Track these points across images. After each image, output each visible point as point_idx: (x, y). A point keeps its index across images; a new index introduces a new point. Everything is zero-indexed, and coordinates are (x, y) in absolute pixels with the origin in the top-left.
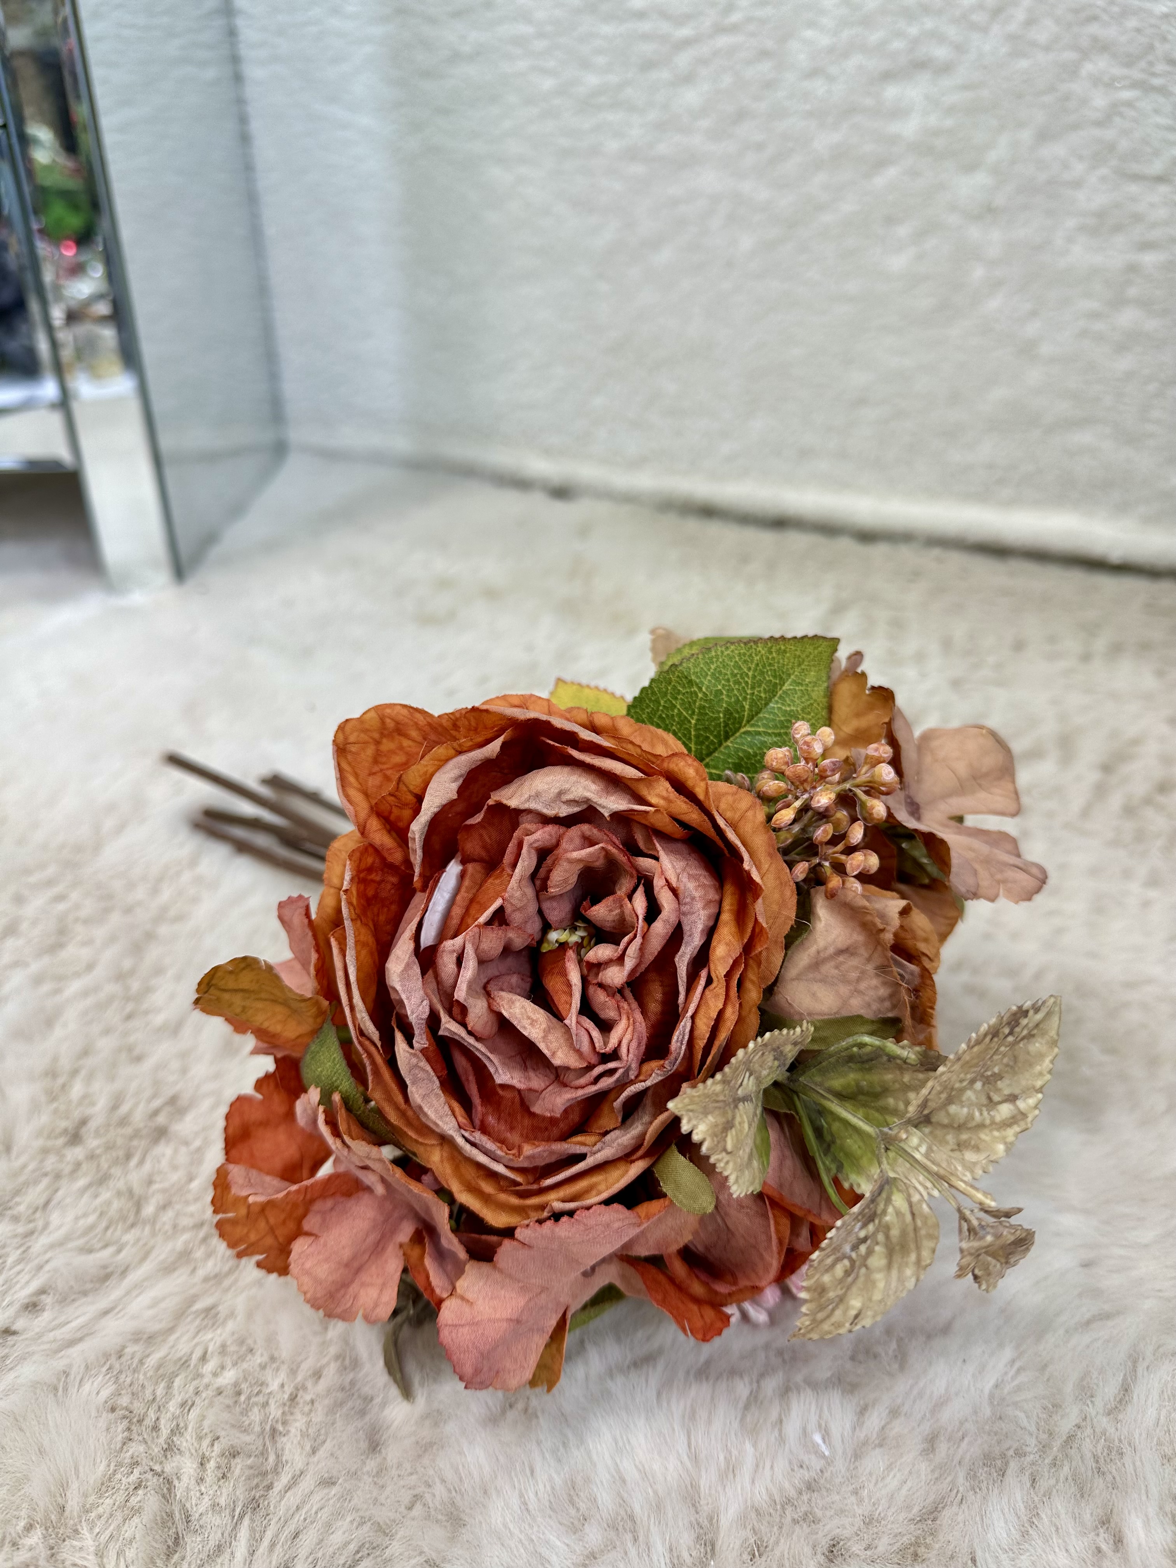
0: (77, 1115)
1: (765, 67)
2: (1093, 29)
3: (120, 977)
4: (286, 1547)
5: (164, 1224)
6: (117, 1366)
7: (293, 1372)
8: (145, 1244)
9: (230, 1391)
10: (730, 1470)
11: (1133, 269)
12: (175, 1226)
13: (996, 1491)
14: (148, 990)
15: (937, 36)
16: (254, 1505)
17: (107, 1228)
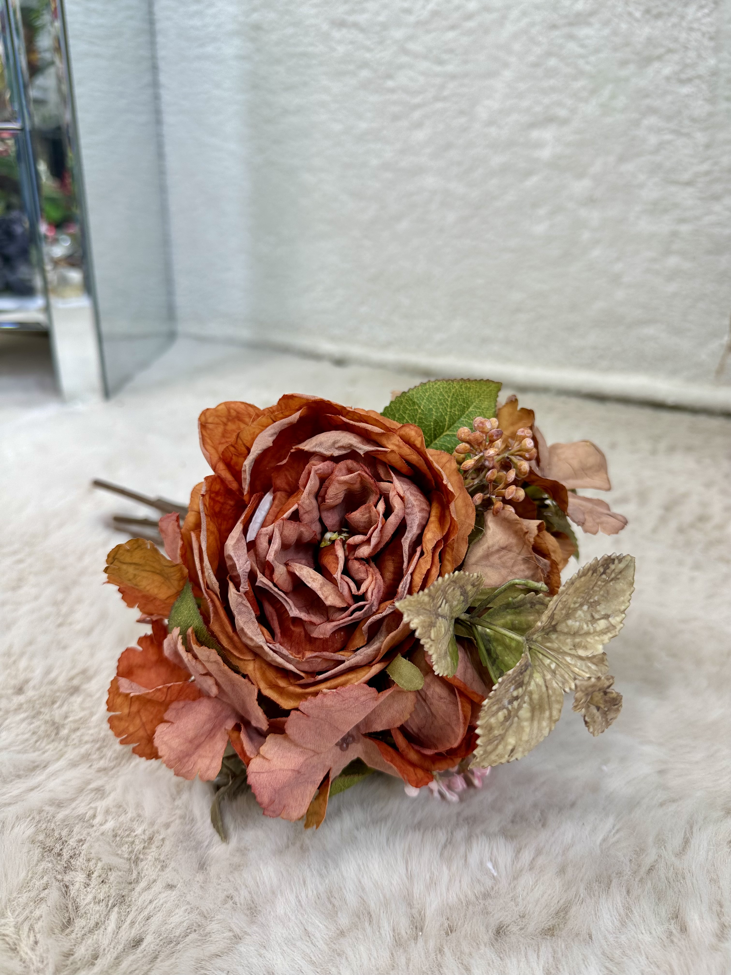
0: (22, 677)
1: (463, 120)
2: (648, 101)
3: (56, 603)
4: (142, 925)
5: (73, 739)
6: (37, 818)
7: (152, 824)
8: (61, 750)
9: (110, 834)
10: (432, 883)
11: (674, 234)
12: (80, 741)
13: (604, 896)
14: (72, 611)
15: (560, 104)
16: (122, 900)
17: (36, 741)
